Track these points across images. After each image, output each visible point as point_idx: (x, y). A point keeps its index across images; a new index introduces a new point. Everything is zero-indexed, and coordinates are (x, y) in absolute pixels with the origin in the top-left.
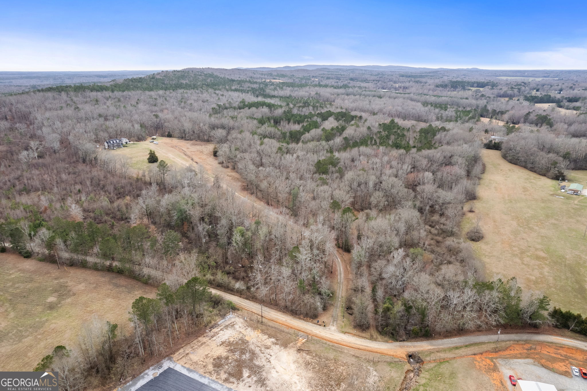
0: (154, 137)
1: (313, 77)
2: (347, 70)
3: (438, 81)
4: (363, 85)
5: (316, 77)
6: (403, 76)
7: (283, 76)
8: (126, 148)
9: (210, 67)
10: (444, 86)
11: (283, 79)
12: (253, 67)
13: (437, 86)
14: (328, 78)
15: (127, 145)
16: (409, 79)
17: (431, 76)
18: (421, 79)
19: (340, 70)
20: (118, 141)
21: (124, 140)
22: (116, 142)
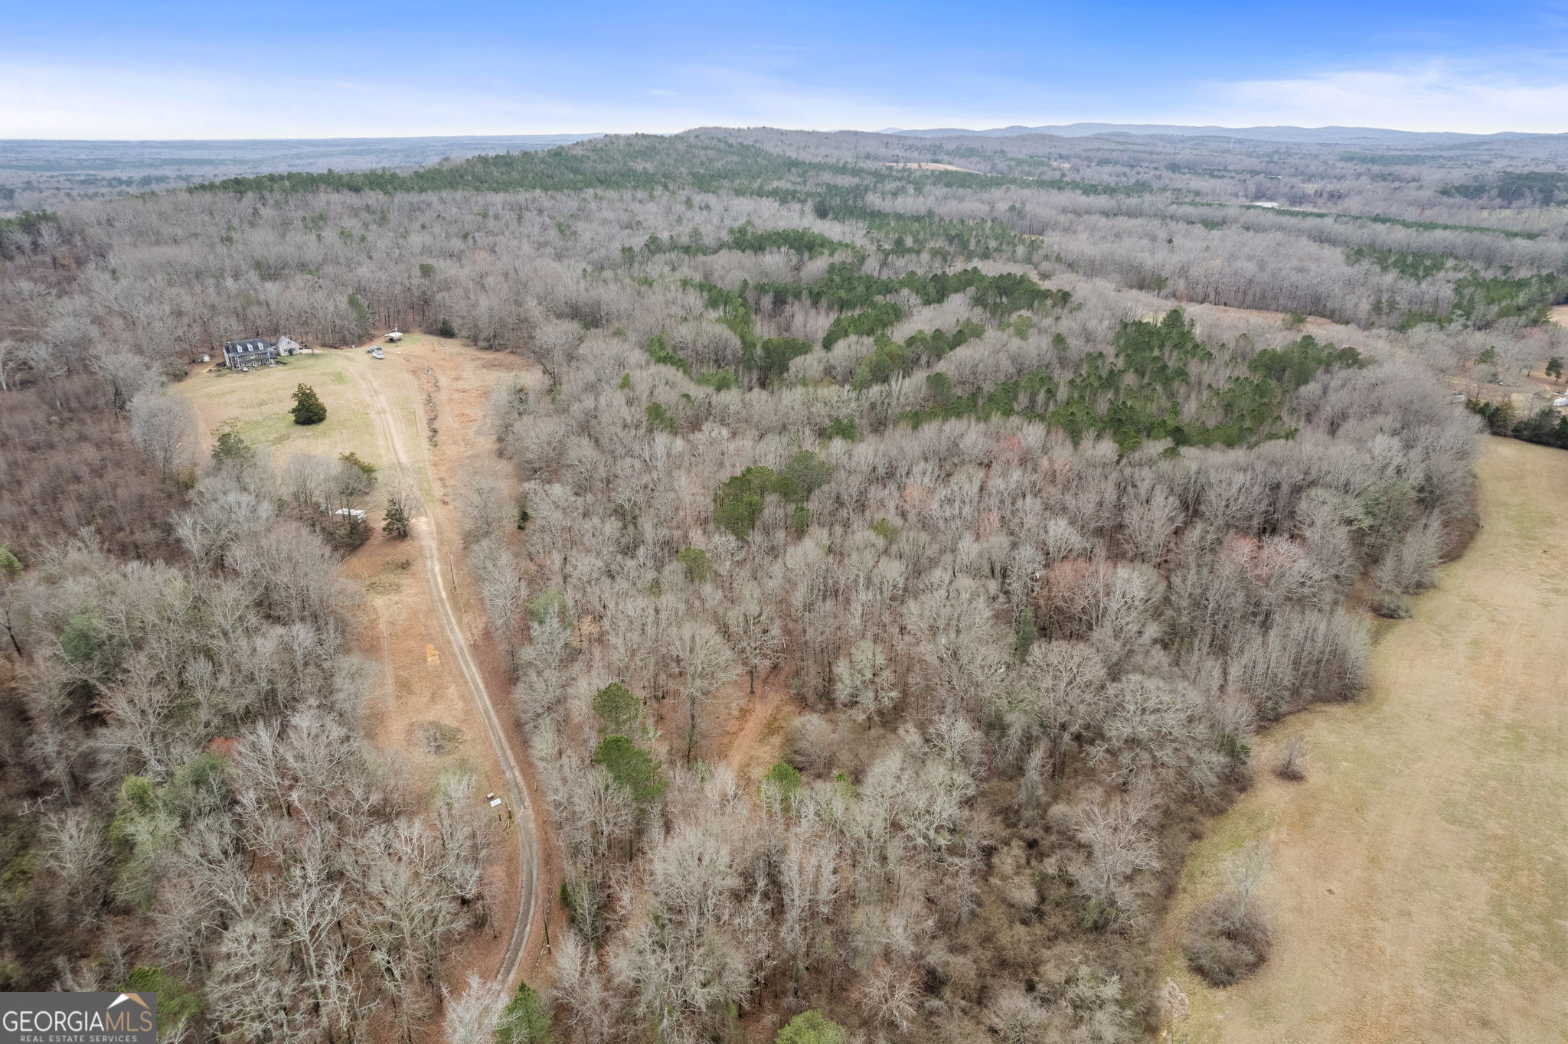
0: (396, 335)
1: (1061, 156)
2: (1183, 140)
3: (1458, 176)
4: (1195, 183)
5: (1067, 158)
6: (1350, 159)
7: (971, 152)
8: (281, 367)
9: (768, 125)
10: (1473, 191)
11: (962, 161)
12: (921, 128)
13: (1445, 192)
14: (1102, 162)
15: (290, 359)
16: (1361, 168)
17: (1451, 159)
18: (1399, 169)
19: (1162, 138)
20: (261, 346)
21: (284, 344)
22: (256, 348)
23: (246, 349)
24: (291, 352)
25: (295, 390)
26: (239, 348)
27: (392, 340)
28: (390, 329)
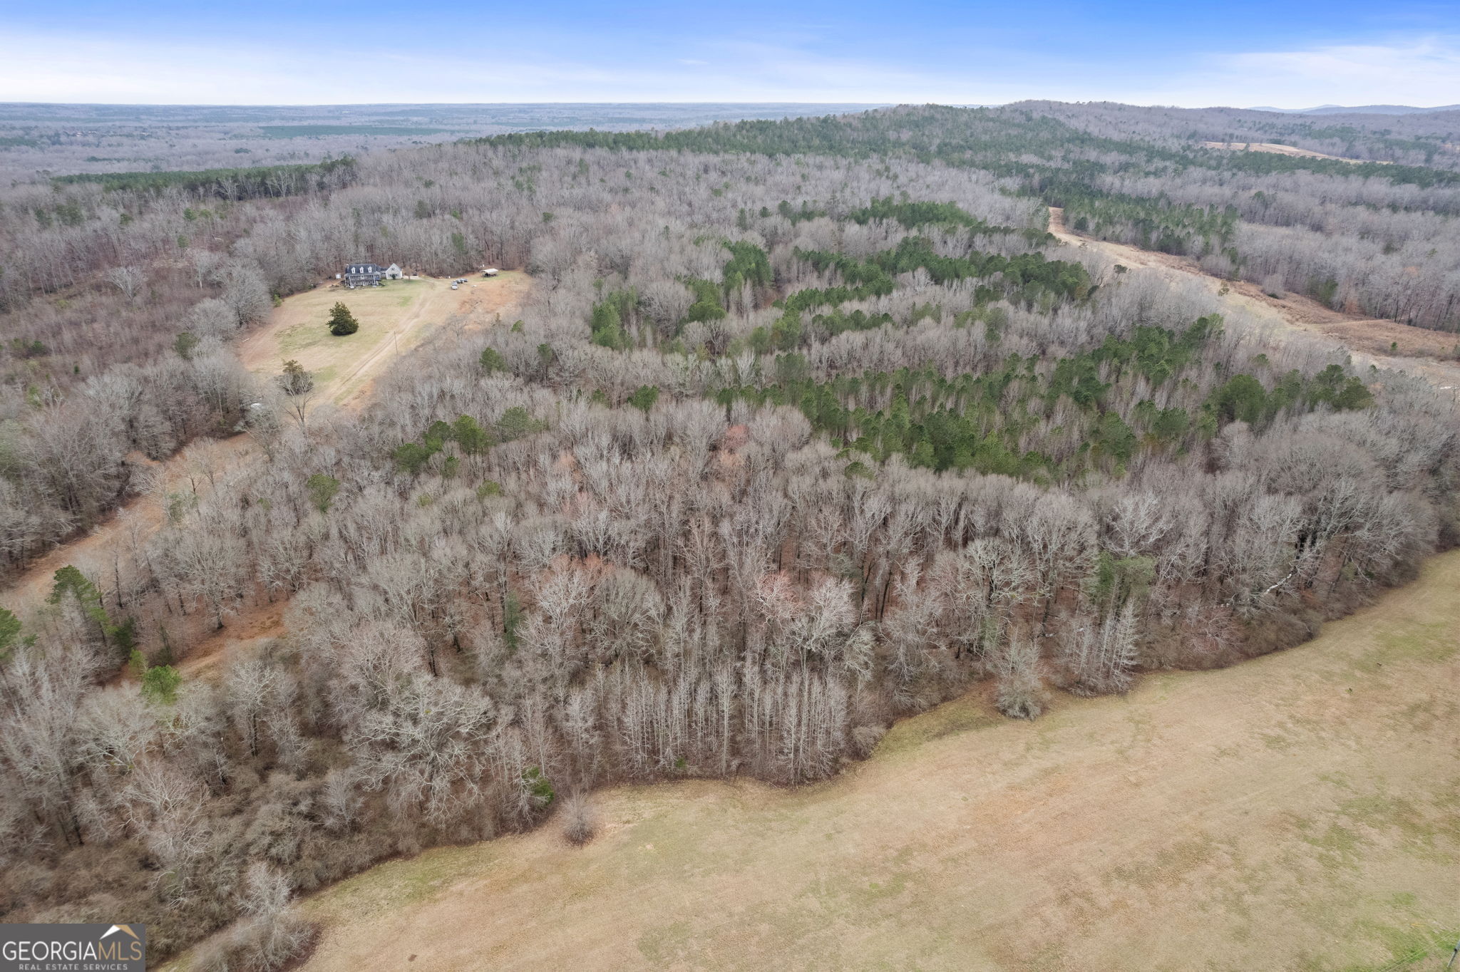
0: (491, 271)
20: (370, 269)
21: (394, 269)
22: (366, 270)
23: (358, 271)
24: (394, 276)
25: (333, 306)
26: (353, 270)
27: (487, 275)
28: (490, 264)
